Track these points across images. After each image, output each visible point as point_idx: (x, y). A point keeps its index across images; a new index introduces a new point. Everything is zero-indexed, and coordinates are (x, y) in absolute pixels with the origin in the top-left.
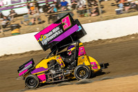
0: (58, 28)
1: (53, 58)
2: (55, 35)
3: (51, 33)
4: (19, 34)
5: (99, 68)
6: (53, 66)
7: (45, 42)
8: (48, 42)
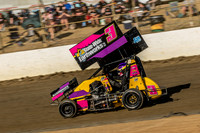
0: (100, 41)
1: (97, 79)
2: (96, 50)
3: (90, 47)
4: (162, 30)
5: (160, 93)
6: (96, 89)
7: (83, 59)
8: (87, 59)
